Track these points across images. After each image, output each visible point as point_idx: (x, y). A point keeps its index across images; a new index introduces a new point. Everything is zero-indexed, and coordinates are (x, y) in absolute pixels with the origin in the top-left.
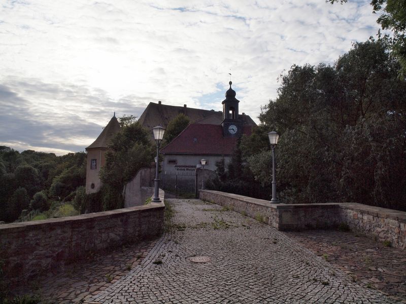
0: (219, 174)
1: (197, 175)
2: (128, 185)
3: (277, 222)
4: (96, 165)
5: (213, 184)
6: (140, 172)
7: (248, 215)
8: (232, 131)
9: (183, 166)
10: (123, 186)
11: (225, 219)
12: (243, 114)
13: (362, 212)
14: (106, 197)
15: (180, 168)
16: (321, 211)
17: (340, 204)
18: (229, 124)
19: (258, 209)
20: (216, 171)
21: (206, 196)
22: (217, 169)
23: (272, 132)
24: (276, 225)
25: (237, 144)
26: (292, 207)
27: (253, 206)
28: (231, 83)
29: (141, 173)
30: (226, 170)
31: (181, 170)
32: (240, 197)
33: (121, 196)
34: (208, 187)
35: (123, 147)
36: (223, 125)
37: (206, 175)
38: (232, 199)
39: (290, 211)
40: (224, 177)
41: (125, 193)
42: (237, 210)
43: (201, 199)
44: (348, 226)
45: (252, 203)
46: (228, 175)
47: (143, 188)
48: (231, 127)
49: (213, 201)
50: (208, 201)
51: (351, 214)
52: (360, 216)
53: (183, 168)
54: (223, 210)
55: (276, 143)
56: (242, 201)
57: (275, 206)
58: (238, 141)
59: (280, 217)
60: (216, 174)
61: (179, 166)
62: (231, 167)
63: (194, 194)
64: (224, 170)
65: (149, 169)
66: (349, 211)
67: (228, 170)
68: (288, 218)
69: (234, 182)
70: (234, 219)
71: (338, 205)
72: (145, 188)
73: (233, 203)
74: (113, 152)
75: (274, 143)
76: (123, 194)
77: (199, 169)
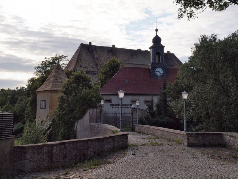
0: (150, 113)
1: (132, 113)
2: (79, 121)
3: (186, 142)
4: (45, 105)
5: (145, 120)
6: (88, 112)
7: (172, 140)
8: (158, 73)
9: (117, 105)
10: (75, 123)
11: (157, 142)
12: (168, 52)
13: (231, 136)
14: (61, 131)
15: (115, 106)
16: (211, 136)
17: (223, 133)
18: (155, 67)
19: (177, 136)
20: (146, 110)
21: (141, 129)
22: (148, 108)
23: (184, 92)
24: (186, 144)
25: (163, 87)
26: (194, 134)
27: (174, 134)
28: (157, 30)
29: (90, 112)
30: (155, 109)
31: (115, 108)
32: (166, 130)
33: (74, 130)
34: (141, 122)
35: (73, 92)
36: (150, 68)
37: (139, 113)
38: (161, 130)
39: (193, 136)
40: (153, 114)
41: (76, 128)
42: (164, 138)
43: (136, 132)
44: (226, 145)
45: (173, 133)
46: (156, 113)
47: (91, 124)
48: (157, 70)
49: (146, 132)
50: (142, 133)
51: (227, 138)
52: (230, 138)
53: (117, 106)
54: (155, 138)
55: (186, 98)
56: (167, 132)
57: (185, 134)
58: (164, 84)
59: (188, 139)
60: (147, 112)
61: (114, 105)
62: (158, 106)
63: (130, 129)
64: (153, 109)
65: (95, 109)
66: (226, 136)
67: (156, 108)
68: (192, 140)
69: (161, 118)
70: (163, 142)
71: (222, 133)
72: (93, 124)
73: (161, 133)
74: (64, 95)
75: (185, 98)
76: (75, 129)
77: (133, 109)
